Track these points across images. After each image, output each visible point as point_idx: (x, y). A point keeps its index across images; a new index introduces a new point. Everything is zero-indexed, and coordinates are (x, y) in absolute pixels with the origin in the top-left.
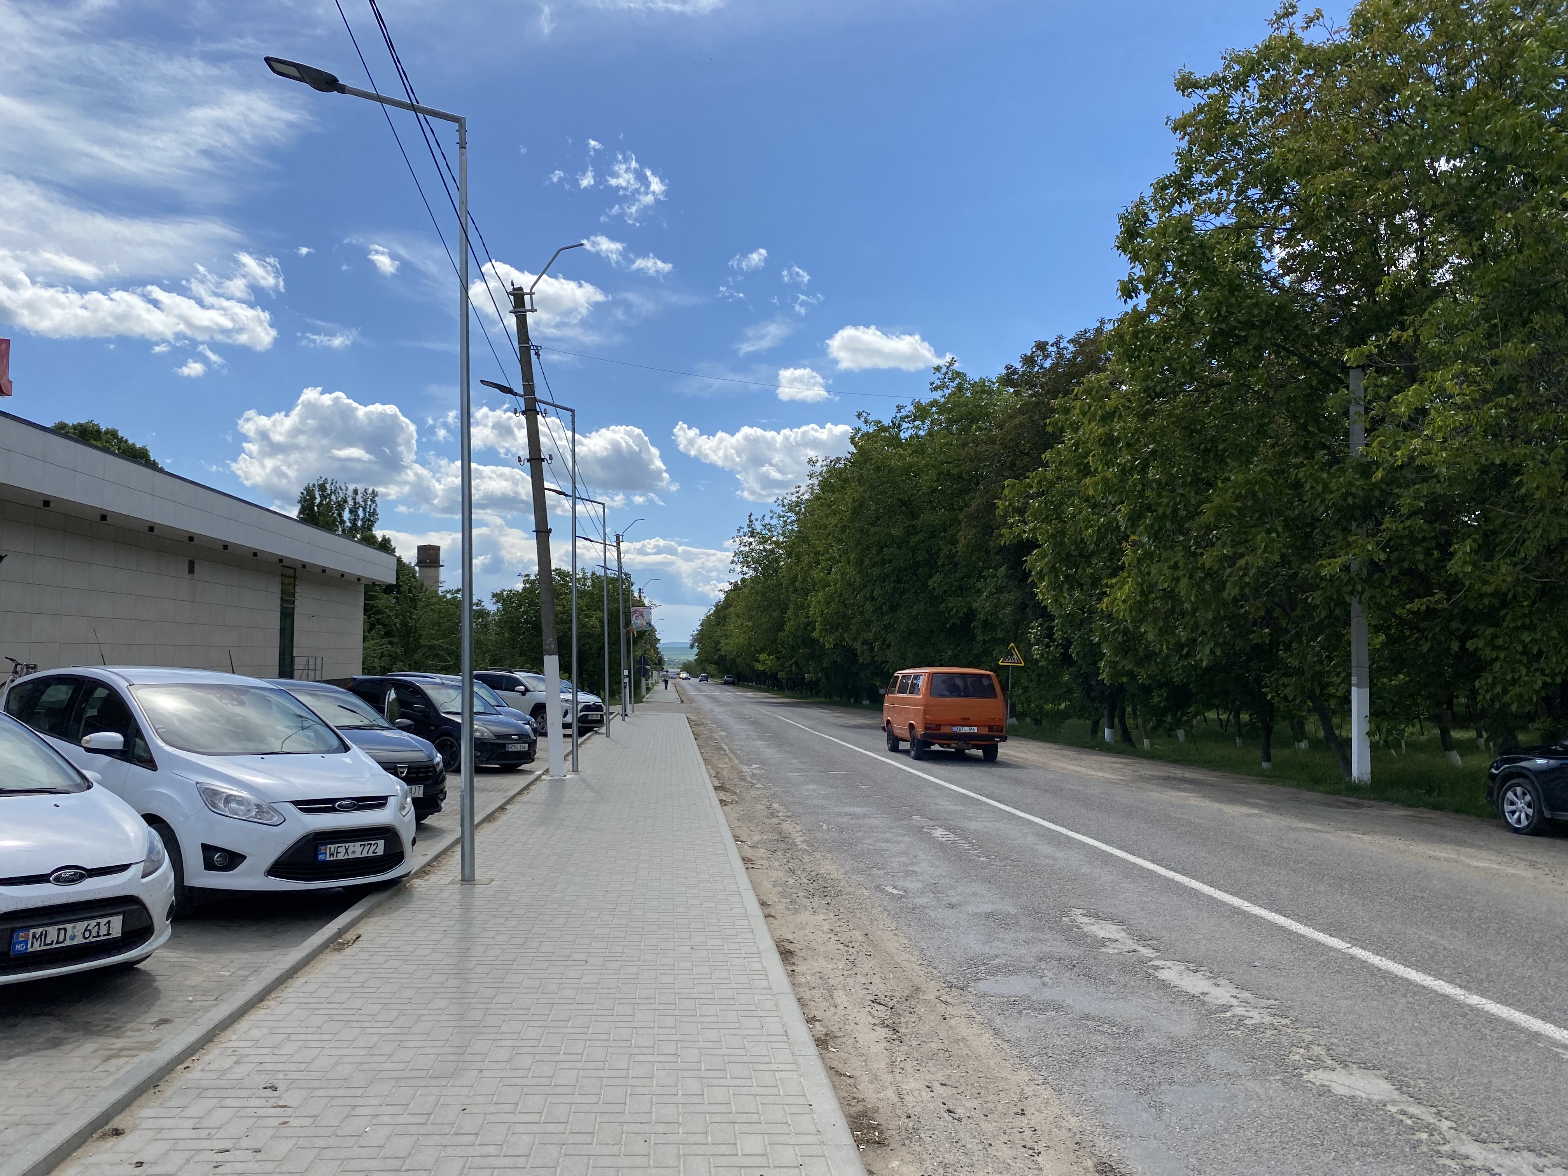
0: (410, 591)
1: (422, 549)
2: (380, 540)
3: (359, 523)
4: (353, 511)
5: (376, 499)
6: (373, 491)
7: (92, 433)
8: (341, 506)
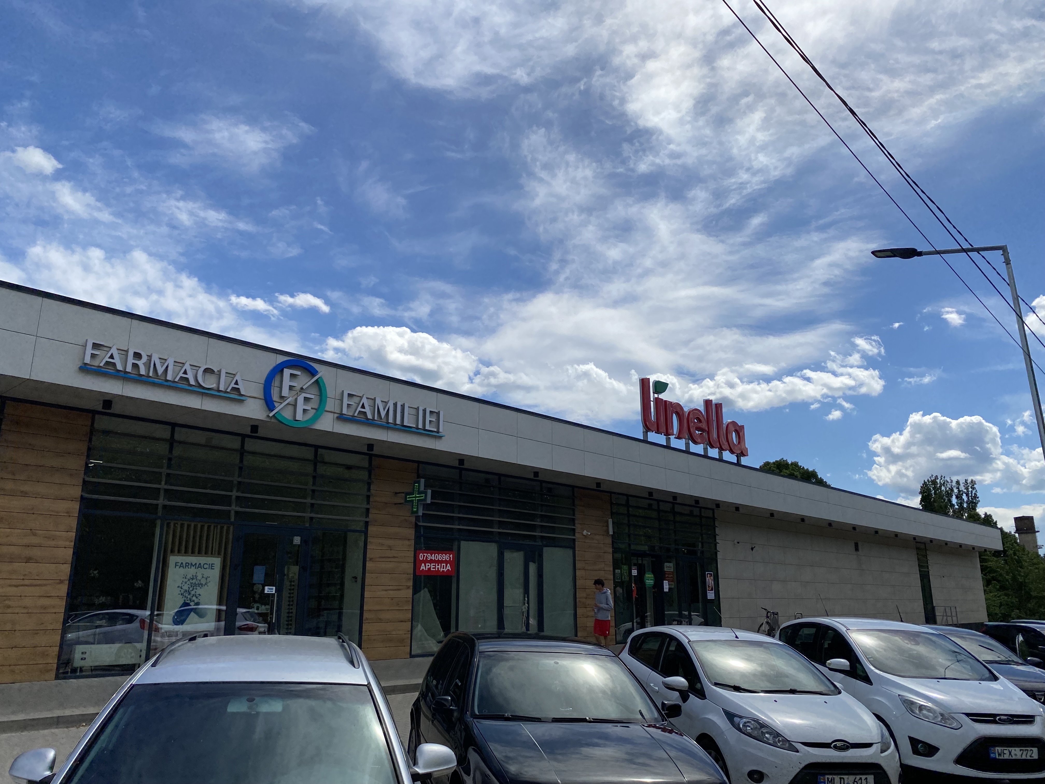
0: (1015, 554)
1: (1018, 520)
2: (983, 516)
3: (965, 505)
4: (959, 497)
5: (975, 486)
6: (972, 481)
7: (784, 465)
8: (949, 494)
